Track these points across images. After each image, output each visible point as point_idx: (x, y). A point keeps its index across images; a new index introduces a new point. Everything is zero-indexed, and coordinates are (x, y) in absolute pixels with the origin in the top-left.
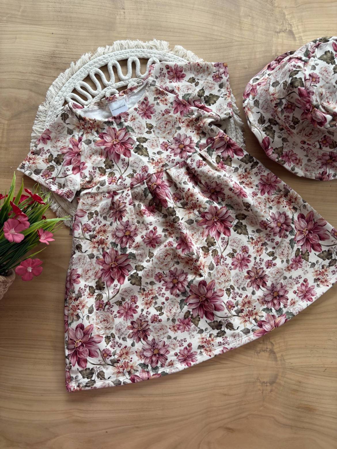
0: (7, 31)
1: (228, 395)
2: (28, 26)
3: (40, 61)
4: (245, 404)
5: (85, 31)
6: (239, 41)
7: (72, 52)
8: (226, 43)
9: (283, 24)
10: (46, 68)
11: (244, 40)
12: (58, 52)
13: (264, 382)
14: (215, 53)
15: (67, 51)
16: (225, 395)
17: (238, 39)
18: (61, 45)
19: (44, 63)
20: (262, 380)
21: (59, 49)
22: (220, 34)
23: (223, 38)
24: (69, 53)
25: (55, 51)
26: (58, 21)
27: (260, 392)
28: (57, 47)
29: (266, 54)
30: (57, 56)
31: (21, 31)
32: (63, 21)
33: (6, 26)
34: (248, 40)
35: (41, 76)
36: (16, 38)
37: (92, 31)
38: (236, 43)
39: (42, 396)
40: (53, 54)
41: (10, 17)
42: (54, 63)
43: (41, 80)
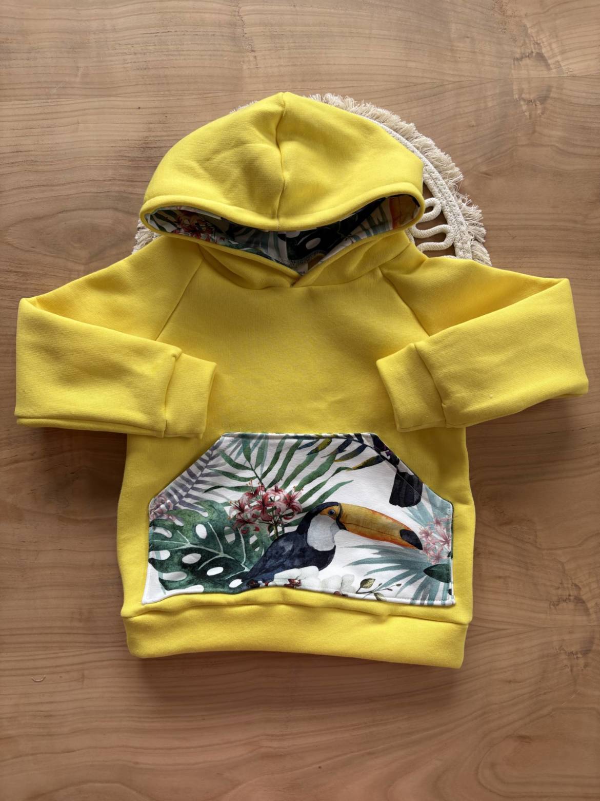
9: (525, 44)
13: (572, 653)
20: (569, 650)
27: (568, 670)
31: (85, 110)
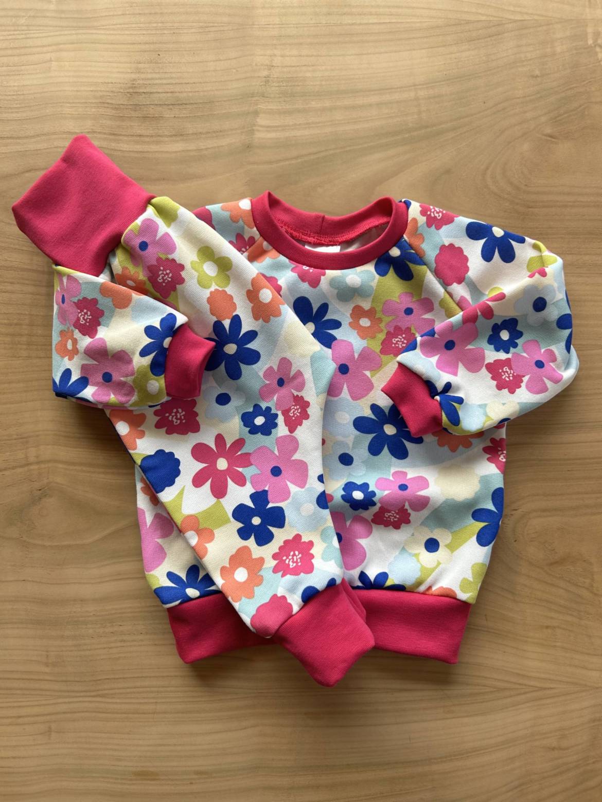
0: (30, 47)
1: (560, 749)
2: (74, 32)
3: (106, 105)
4: (594, 763)
5: (193, 30)
6: (515, 21)
7: (172, 78)
8: (490, 27)
10: (122, 118)
11: (526, 17)
12: (141, 82)
14: (469, 50)
15: (161, 79)
16: (553, 749)
17: (512, 17)
18: (146, 65)
19: (116, 109)
21: (143, 76)
22: (474, 10)
23: (484, 18)
24: (164, 81)
25: (134, 80)
26: (133, 14)
28: (138, 71)
29: (574, 44)
30: (141, 91)
32: (144, 14)
33: (28, 36)
34: (536, 17)
35: (112, 137)
36: (51, 60)
37: (207, 30)
38: (510, 25)
39: (191, 783)
40: (132, 88)
41: (34, 17)
42: (136, 107)
43: (113, 145)
